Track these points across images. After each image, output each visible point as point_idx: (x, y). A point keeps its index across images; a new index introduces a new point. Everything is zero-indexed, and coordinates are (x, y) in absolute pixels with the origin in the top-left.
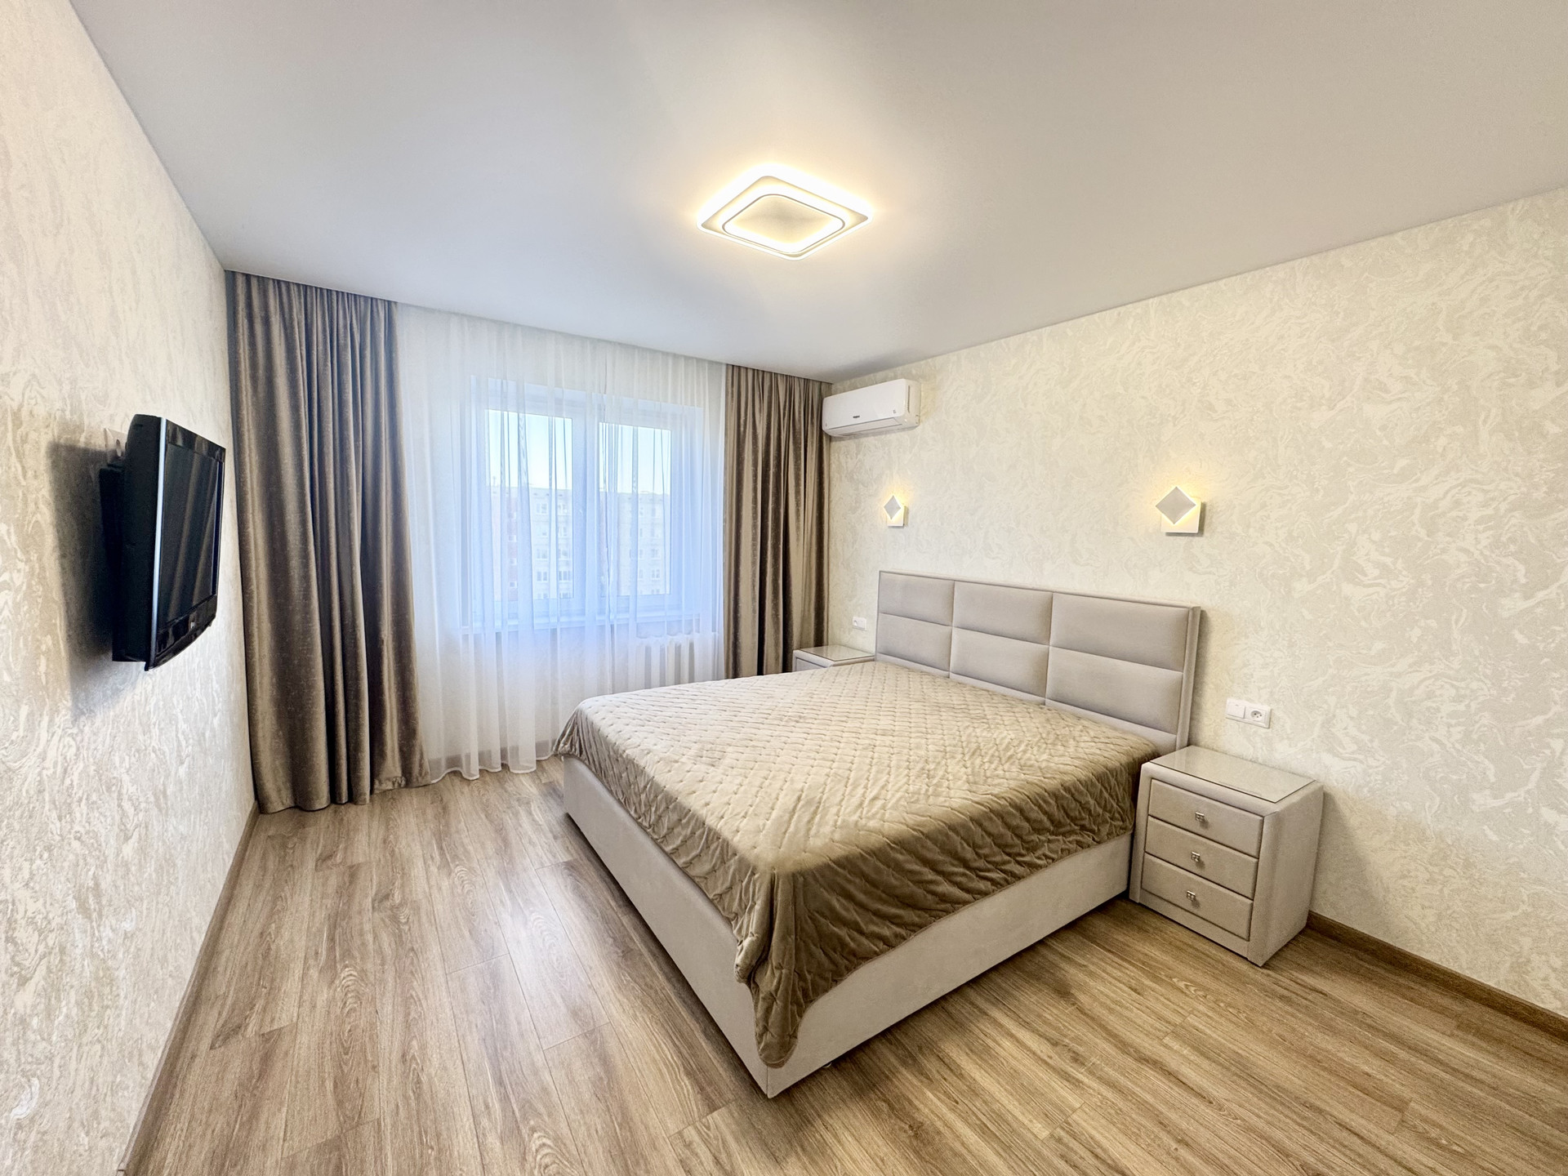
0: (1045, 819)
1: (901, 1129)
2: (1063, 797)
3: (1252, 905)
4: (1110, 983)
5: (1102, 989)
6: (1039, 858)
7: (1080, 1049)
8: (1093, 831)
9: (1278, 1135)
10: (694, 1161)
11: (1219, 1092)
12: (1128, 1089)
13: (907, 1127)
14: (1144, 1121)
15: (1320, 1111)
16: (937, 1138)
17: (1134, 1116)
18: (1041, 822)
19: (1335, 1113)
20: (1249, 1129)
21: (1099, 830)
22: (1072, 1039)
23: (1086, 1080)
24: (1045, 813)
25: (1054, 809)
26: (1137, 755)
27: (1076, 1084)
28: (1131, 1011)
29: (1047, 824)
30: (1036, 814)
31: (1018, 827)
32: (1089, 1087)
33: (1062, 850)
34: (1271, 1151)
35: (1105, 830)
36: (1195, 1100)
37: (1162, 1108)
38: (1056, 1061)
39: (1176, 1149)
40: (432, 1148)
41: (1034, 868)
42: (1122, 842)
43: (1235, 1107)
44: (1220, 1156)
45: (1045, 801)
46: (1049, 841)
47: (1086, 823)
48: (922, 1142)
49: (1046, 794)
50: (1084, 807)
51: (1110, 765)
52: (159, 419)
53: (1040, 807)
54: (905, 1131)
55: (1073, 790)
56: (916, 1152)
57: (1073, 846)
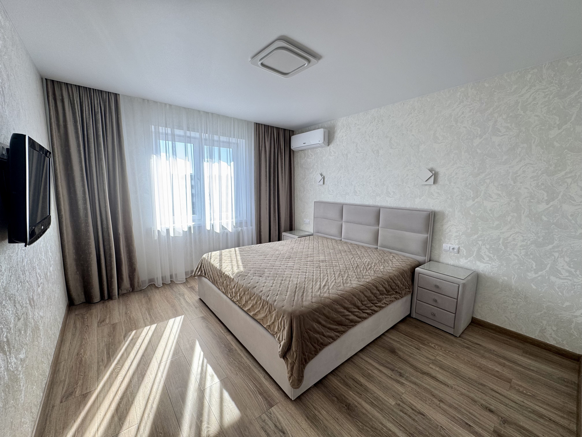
0: (384, 290)
1: (342, 406)
2: (390, 282)
3: (455, 316)
4: (408, 347)
5: (406, 349)
6: (383, 304)
7: (402, 371)
8: (399, 293)
9: (472, 395)
10: (267, 427)
11: (450, 382)
12: (420, 384)
13: (344, 406)
14: (427, 395)
15: (484, 385)
16: (356, 409)
17: (423, 393)
18: (383, 291)
19: (489, 386)
20: (462, 394)
21: (402, 293)
22: (398, 368)
23: (405, 382)
24: (384, 288)
25: (387, 286)
26: (413, 265)
27: (402, 384)
28: (417, 356)
29: (385, 292)
30: (381, 288)
31: (376, 293)
32: (407, 385)
33: (390, 301)
34: (470, 401)
35: (403, 292)
36: (443, 386)
37: (433, 390)
38: (394, 376)
39: (439, 404)
40: (161, 433)
41: (381, 308)
42: (409, 297)
43: (456, 387)
44: (454, 405)
45: (384, 283)
46: (386, 298)
47: (397, 290)
48: (351, 411)
49: (384, 281)
50: (397, 285)
51: (404, 269)
52: (25, 136)
53: (383, 286)
54: (344, 407)
55: (393, 279)
56: (349, 415)
57: (394, 299)
